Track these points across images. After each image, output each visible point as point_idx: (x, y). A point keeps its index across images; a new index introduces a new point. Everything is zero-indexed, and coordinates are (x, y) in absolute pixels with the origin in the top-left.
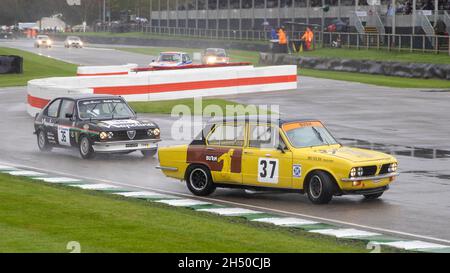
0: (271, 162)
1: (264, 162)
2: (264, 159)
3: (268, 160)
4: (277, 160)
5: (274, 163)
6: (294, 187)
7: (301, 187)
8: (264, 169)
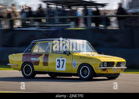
0: (62, 60)
1: (59, 60)
2: (59, 59)
3: (61, 59)
4: (65, 59)
5: (63, 61)
6: (73, 72)
7: (76, 72)
8: (59, 64)
